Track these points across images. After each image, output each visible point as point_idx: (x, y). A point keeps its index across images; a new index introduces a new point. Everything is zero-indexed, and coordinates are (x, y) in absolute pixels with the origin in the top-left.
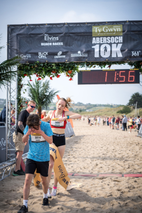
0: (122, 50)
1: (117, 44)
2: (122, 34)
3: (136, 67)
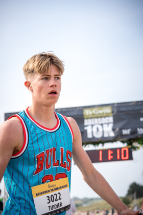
0: (114, 130)
1: (108, 124)
2: (111, 115)
3: (128, 145)
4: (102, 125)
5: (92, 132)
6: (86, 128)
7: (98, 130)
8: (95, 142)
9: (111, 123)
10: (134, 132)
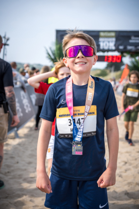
8: (104, 51)
10: (125, 48)
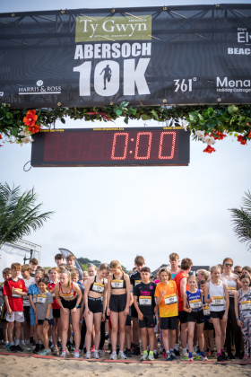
4: (120, 61)
5: (92, 81)
6: (75, 69)
7: (107, 76)
9: (146, 57)
